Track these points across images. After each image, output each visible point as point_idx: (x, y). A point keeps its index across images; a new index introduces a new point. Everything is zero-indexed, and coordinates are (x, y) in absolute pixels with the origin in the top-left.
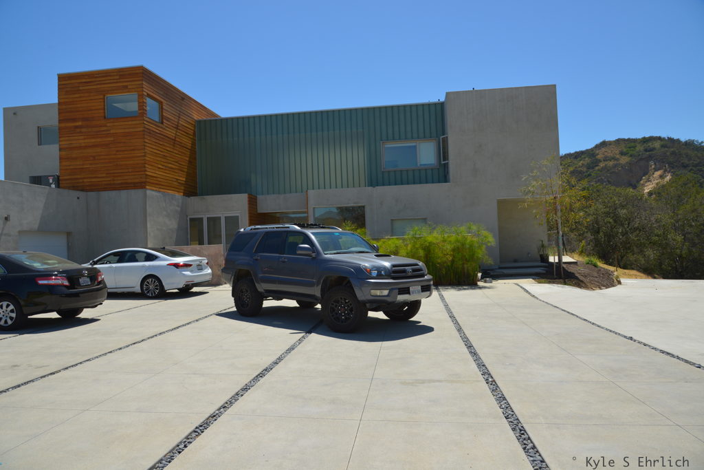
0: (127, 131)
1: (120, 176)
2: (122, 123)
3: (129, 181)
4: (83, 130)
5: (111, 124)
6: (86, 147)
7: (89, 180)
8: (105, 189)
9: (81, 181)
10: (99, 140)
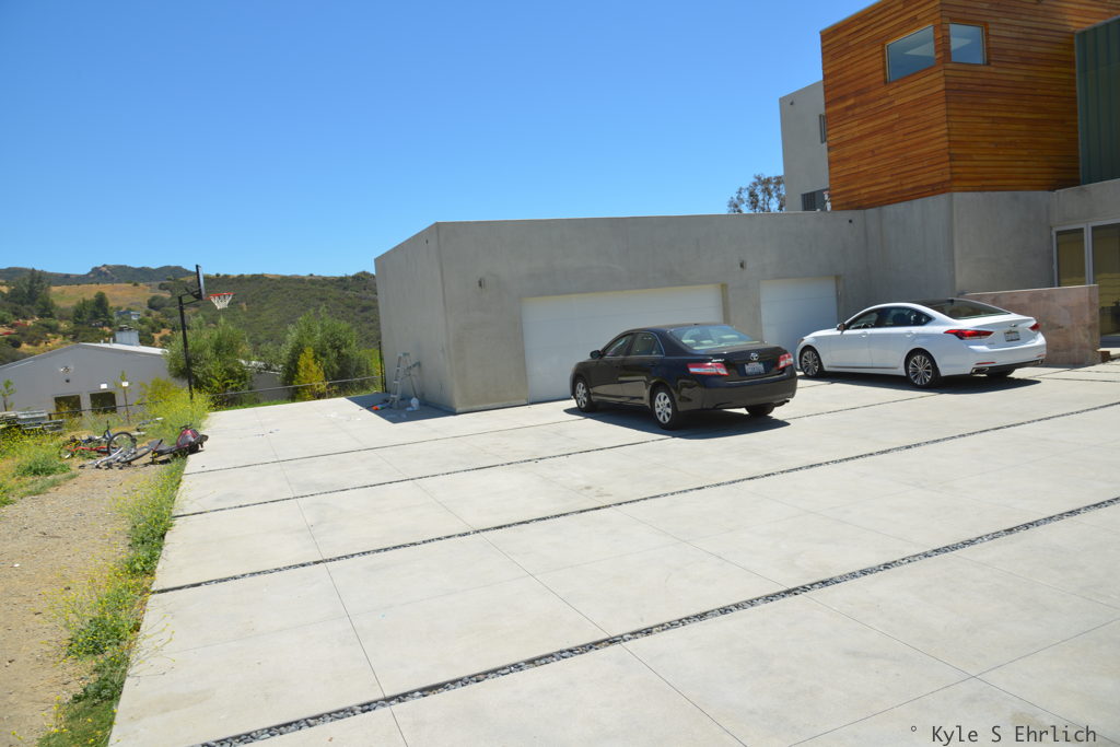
0: (918, 96)
1: (911, 176)
2: (911, 85)
3: (924, 183)
4: (858, 110)
5: (895, 91)
6: (861, 138)
7: (867, 190)
8: (890, 202)
9: (856, 193)
10: (879, 121)
